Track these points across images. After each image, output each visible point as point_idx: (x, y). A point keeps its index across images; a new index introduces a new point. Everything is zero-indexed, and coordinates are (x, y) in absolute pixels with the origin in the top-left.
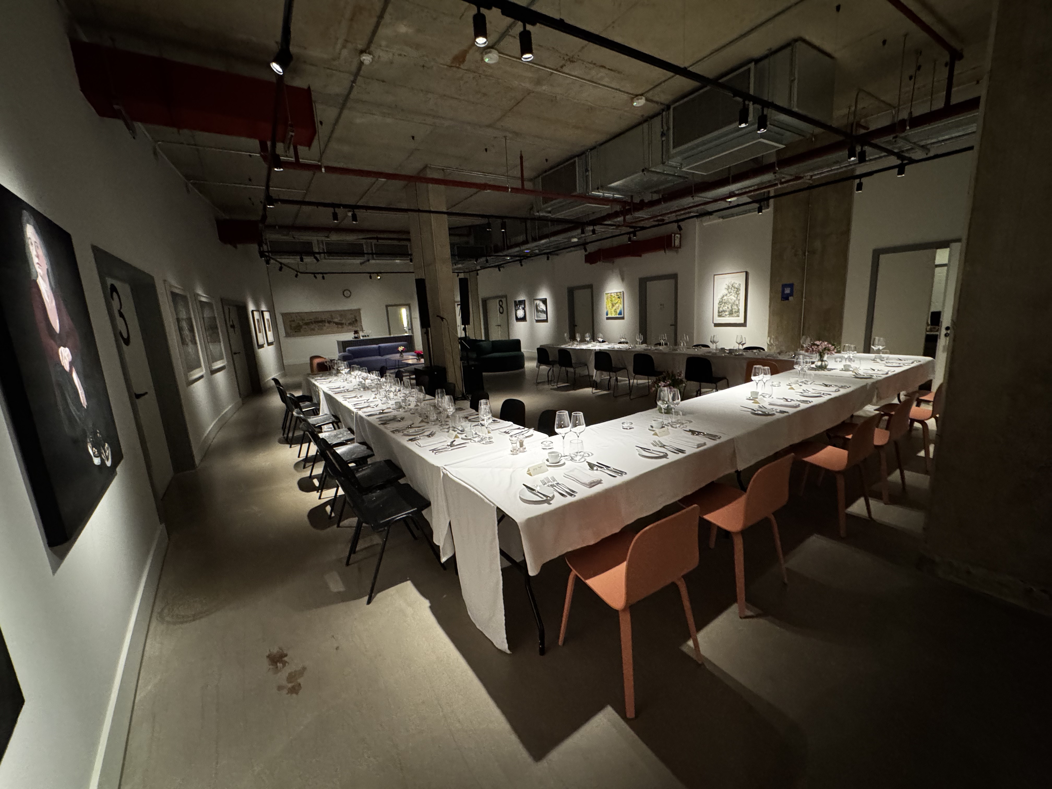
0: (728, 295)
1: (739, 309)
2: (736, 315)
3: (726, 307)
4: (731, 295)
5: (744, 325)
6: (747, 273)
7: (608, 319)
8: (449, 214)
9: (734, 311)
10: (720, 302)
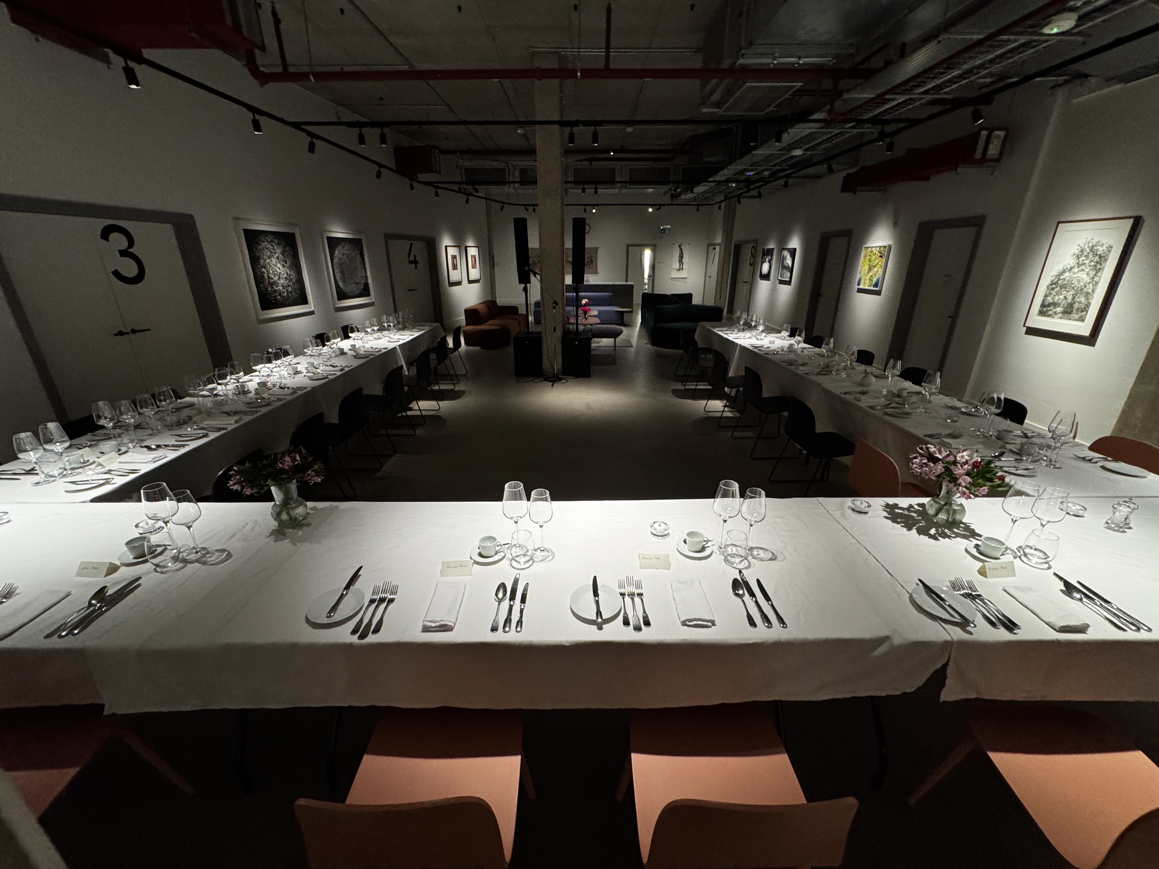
0: (1076, 270)
1: (1088, 305)
2: (1077, 317)
3: (1062, 297)
4: (1083, 270)
5: (1091, 340)
6: (1137, 223)
7: (860, 291)
8: (561, 123)
9: (1076, 306)
10: (1052, 284)
